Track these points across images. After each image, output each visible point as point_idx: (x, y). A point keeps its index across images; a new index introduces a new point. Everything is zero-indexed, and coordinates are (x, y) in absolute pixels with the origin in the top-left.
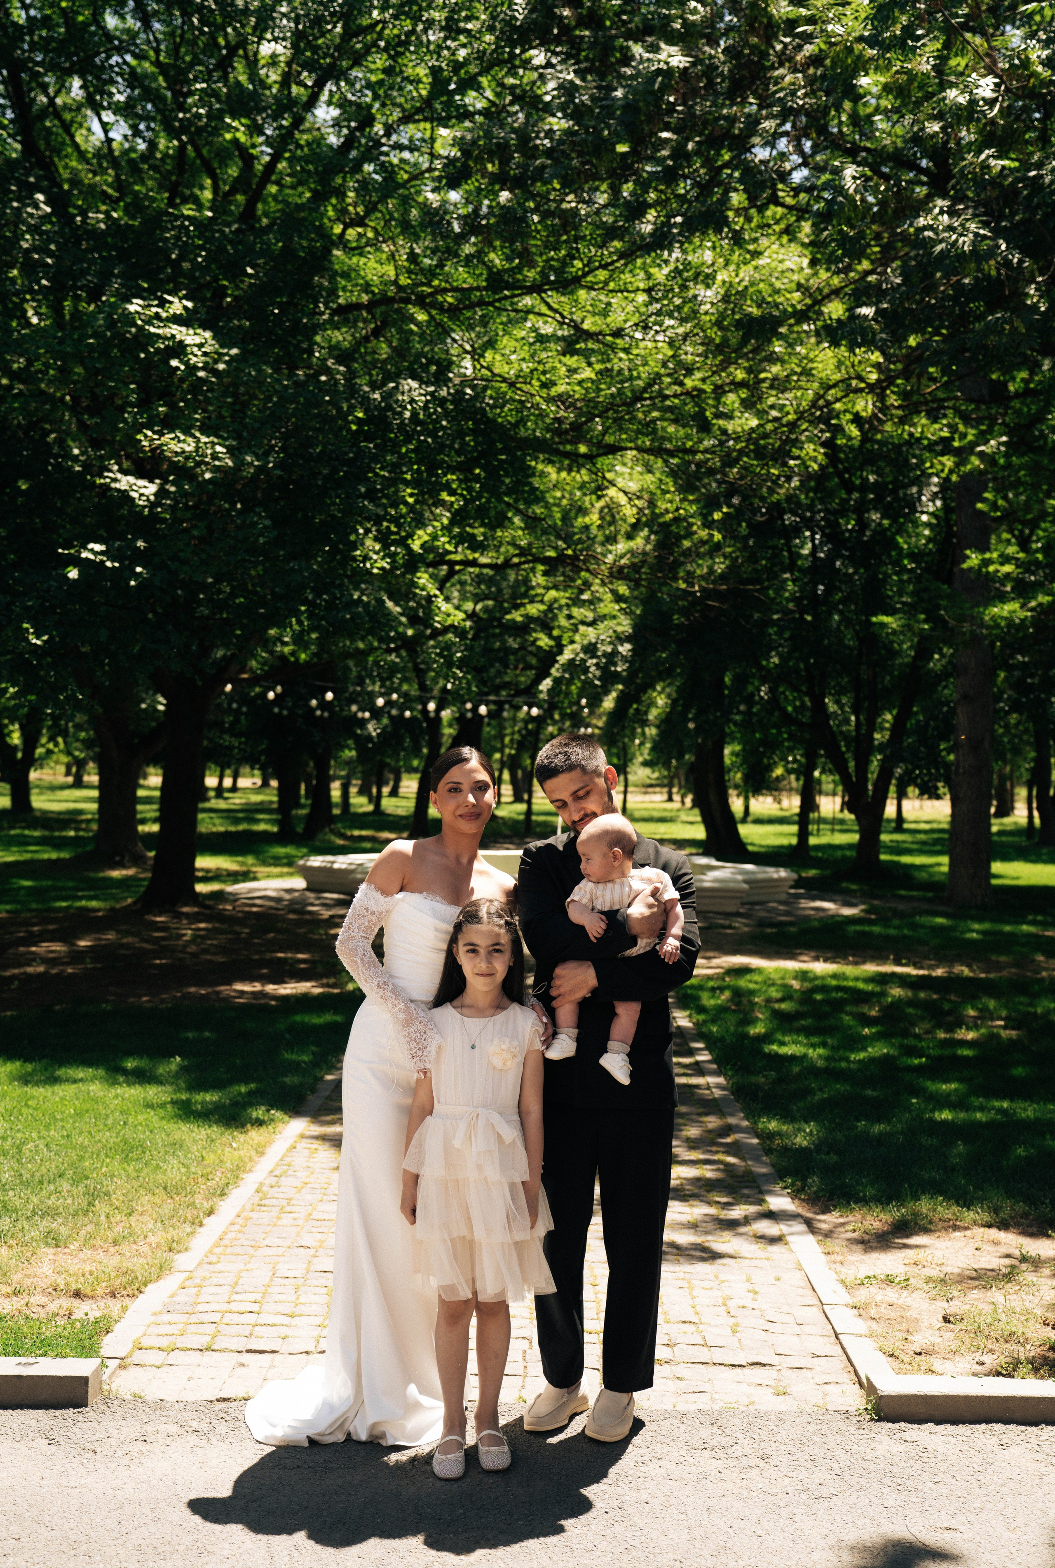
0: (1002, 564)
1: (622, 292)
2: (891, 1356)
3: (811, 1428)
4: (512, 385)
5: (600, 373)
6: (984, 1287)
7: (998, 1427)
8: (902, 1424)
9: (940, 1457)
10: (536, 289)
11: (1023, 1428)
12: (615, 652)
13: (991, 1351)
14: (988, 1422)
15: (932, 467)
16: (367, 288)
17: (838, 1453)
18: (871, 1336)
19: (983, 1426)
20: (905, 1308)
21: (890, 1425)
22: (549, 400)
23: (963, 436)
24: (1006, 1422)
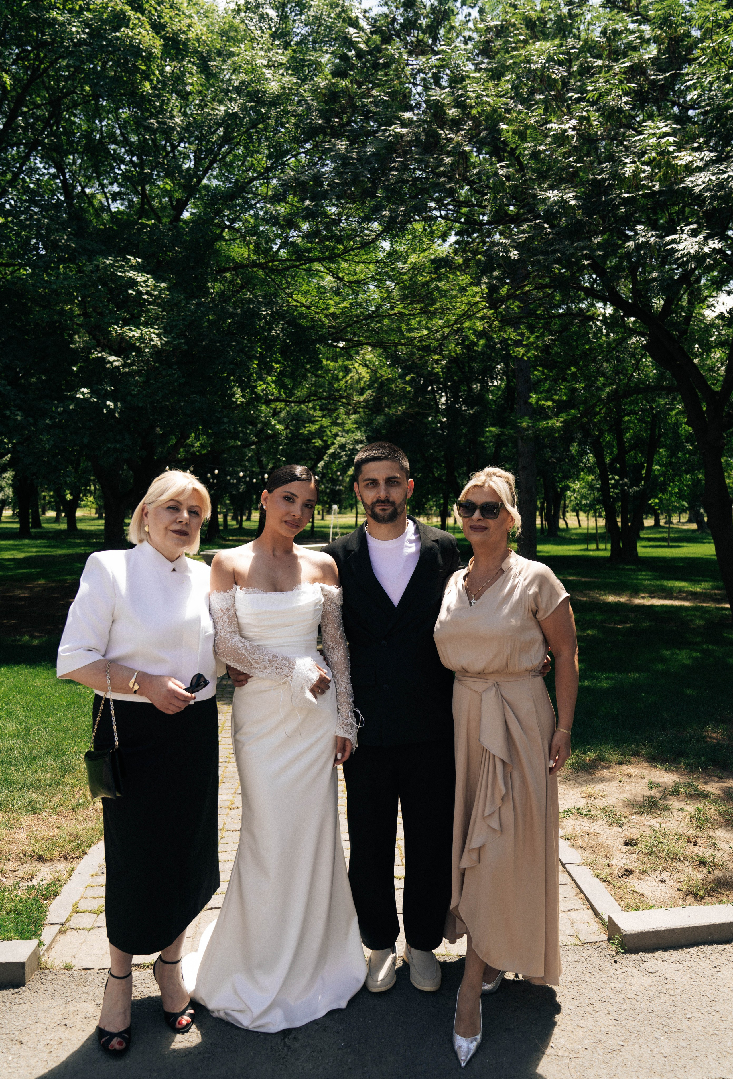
0: (547, 401)
1: (363, 263)
2: (605, 881)
3: (580, 967)
4: (308, 308)
5: (351, 304)
6: (639, 813)
7: (705, 948)
8: (642, 955)
9: (681, 988)
10: (320, 260)
11: (721, 947)
12: (354, 449)
13: (665, 869)
14: (697, 944)
15: (514, 352)
16: (234, 259)
17: (608, 992)
18: (586, 864)
19: (695, 949)
20: (597, 835)
21: (633, 957)
22: (326, 316)
23: (529, 338)
24: (710, 943)
